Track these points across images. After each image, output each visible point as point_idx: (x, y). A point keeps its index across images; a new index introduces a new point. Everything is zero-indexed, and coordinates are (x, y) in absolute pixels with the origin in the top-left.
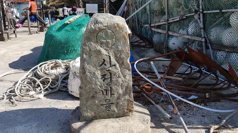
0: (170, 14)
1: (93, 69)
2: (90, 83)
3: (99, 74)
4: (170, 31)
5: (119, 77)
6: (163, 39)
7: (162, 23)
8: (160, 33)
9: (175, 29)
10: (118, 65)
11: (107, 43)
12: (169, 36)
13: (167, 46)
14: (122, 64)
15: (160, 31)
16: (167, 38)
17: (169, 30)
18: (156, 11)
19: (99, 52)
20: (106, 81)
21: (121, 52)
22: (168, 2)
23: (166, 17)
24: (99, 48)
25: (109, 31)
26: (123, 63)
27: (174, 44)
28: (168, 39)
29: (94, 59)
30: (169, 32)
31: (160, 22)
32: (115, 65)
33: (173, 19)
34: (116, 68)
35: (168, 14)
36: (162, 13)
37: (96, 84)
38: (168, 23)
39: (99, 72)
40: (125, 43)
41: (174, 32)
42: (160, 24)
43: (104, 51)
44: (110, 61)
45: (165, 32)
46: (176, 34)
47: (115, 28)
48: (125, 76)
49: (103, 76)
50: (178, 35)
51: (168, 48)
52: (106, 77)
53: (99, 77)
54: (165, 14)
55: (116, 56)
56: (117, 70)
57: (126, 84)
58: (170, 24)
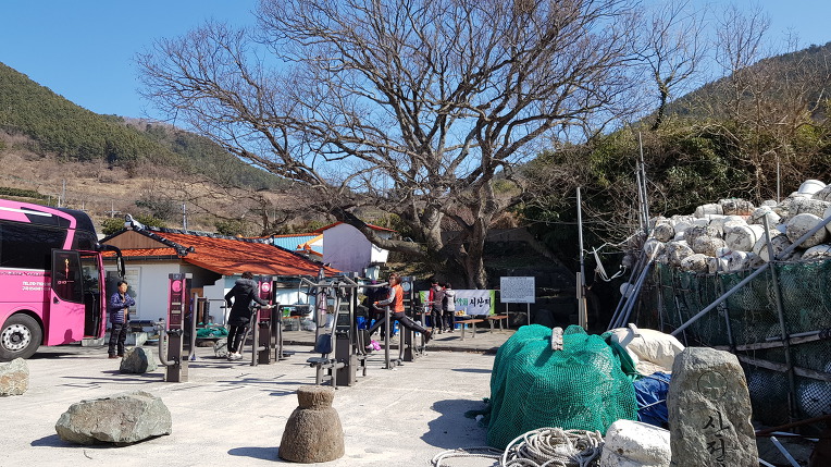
0: (792, 323)
1: (693, 432)
2: (690, 456)
3: (703, 440)
4: (799, 366)
5: (737, 448)
6: (779, 387)
7: (771, 345)
8: (769, 372)
9: (812, 361)
10: (733, 428)
11: (715, 392)
12: (797, 379)
13: (795, 407)
14: (739, 426)
15: (767, 364)
16: (792, 384)
17: (794, 363)
18: (749, 312)
19: (704, 404)
20: (715, 453)
21: (737, 406)
22: (781, 294)
23: (781, 327)
24: (702, 399)
25: (717, 374)
26: (741, 424)
27: (814, 400)
28: (795, 388)
29: (695, 416)
30: (796, 369)
31: (764, 341)
32: (728, 428)
33: (803, 337)
34: (731, 433)
35: (785, 320)
36: (768, 318)
37: (699, 458)
38: (790, 346)
39: (704, 438)
40: (742, 392)
41: (809, 369)
42: (765, 346)
43: (710, 405)
44: (721, 420)
45: (785, 369)
46: (816, 376)
47: (725, 369)
48: (746, 447)
49: (711, 445)
50: (822, 377)
51: (799, 411)
52: (715, 446)
53: (705, 446)
54: (777, 321)
55: (728, 413)
56: (732, 435)
57: (749, 462)
58: (794, 349)
